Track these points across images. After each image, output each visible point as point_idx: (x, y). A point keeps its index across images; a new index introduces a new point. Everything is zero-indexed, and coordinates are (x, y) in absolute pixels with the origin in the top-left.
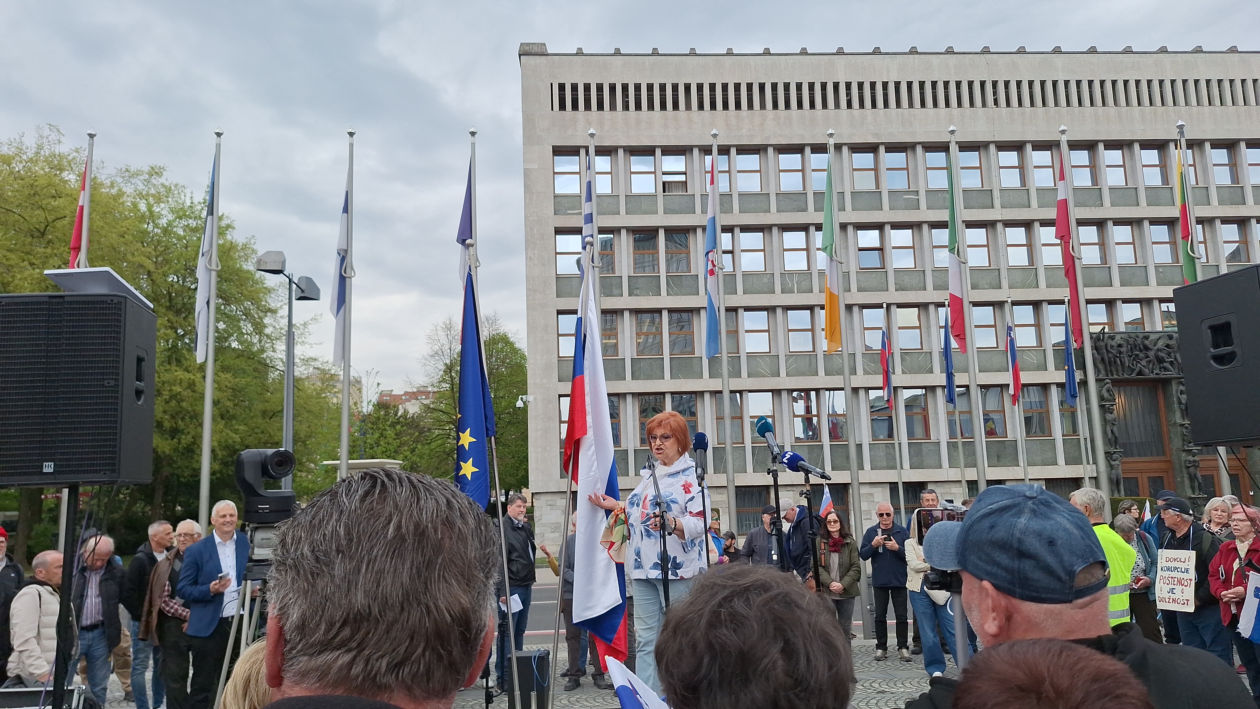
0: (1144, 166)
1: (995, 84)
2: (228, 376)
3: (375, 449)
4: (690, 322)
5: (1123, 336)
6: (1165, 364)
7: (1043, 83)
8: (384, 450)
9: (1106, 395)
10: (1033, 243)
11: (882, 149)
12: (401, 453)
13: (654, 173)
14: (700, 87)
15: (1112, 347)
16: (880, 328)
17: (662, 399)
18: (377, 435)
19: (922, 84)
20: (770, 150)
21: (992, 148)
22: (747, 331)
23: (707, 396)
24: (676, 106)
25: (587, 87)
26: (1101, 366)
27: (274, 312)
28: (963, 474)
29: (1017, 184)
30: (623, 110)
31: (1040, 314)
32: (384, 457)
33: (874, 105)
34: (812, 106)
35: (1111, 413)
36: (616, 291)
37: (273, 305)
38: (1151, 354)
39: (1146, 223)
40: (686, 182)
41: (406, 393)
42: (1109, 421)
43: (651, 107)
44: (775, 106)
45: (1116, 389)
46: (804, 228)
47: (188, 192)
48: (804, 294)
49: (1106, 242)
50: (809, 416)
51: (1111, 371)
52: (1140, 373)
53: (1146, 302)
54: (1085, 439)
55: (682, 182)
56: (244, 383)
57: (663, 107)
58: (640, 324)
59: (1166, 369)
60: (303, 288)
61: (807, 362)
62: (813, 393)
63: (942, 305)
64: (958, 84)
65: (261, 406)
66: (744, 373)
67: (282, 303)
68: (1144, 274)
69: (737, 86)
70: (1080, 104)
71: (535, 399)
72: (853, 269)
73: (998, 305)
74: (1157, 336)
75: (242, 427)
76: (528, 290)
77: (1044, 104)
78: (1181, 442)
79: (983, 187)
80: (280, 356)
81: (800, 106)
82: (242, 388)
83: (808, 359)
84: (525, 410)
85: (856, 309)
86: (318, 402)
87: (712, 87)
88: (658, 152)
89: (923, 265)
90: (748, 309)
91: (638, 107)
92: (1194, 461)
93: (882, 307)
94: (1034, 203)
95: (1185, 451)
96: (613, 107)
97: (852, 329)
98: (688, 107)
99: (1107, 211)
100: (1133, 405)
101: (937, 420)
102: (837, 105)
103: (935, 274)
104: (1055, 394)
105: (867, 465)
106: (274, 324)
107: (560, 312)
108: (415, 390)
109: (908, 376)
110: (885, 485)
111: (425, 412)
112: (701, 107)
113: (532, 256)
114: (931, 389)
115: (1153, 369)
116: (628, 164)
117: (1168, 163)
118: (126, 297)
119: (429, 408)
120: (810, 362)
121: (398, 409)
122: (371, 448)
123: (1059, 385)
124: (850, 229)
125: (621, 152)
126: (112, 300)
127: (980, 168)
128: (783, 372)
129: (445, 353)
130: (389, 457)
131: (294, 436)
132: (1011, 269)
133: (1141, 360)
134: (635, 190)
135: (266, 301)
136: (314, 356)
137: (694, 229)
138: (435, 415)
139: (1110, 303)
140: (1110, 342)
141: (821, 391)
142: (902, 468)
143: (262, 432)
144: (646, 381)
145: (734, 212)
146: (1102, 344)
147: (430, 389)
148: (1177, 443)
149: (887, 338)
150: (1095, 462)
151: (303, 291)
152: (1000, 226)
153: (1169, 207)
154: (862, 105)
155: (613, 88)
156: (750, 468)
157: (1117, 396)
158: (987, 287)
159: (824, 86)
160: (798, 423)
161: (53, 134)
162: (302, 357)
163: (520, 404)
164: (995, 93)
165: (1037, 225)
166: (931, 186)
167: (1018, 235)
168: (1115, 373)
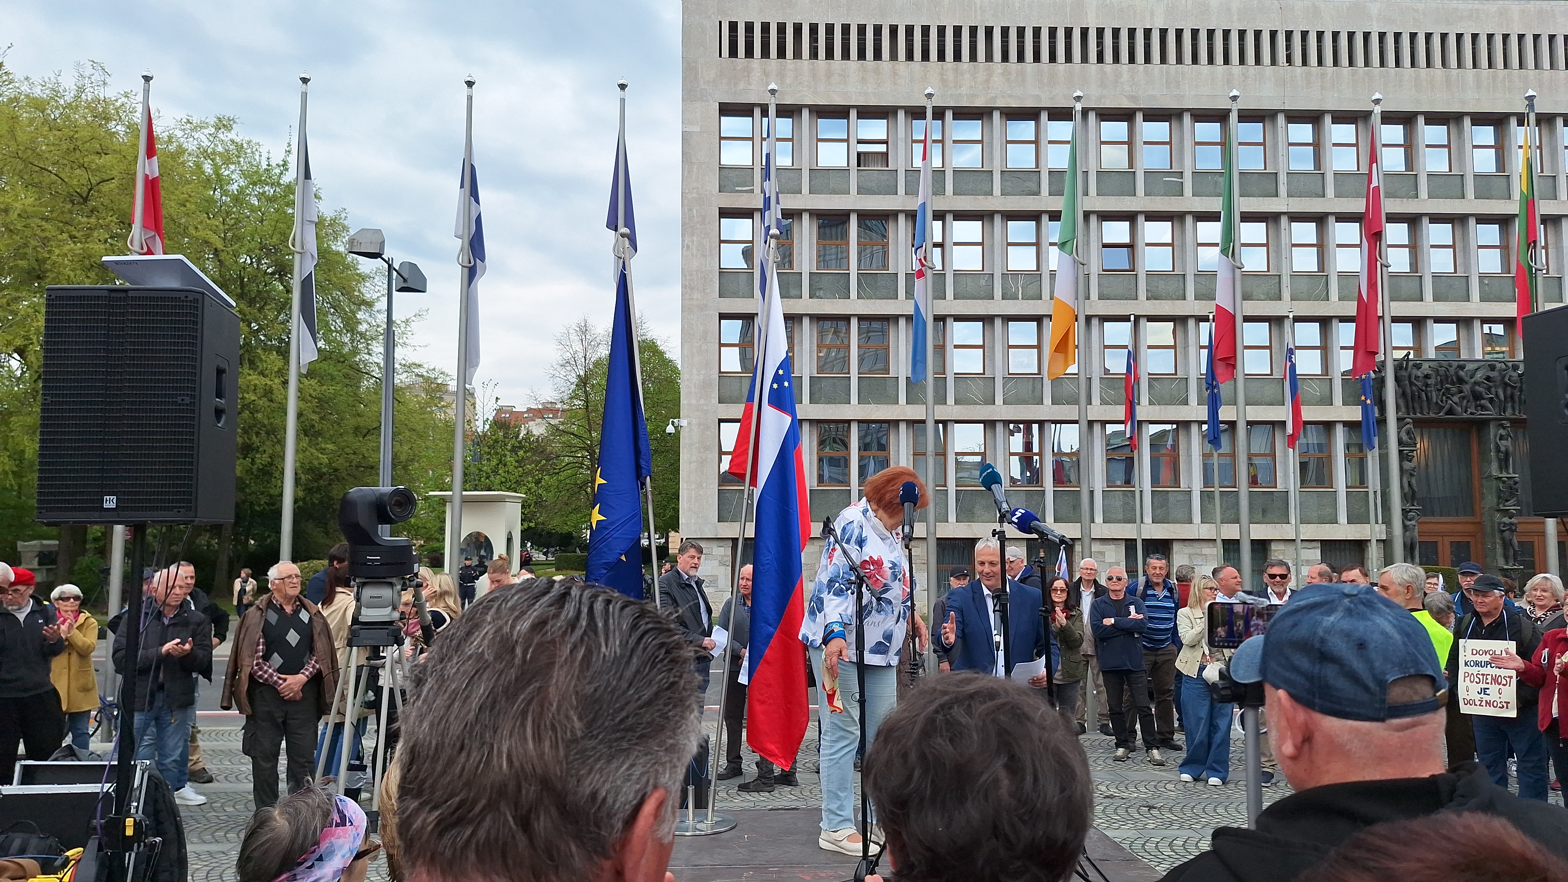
0: (1475, 147)
1: (1289, 34)
2: (313, 382)
3: (492, 478)
4: (885, 334)
5: (1432, 364)
6: (1483, 402)
7: (1351, 35)
8: (503, 480)
9: (1405, 438)
10: (1325, 244)
11: (1139, 117)
12: (524, 485)
13: (847, 141)
14: (910, 30)
15: (1417, 377)
16: (1126, 347)
17: (846, 429)
18: (494, 462)
19: (1195, 33)
20: (996, 115)
21: (1281, 119)
22: (956, 347)
23: (903, 427)
24: (878, 56)
25: (765, 27)
26: (1401, 402)
27: (369, 304)
28: (1218, 532)
29: (1310, 167)
30: (810, 59)
31: (1328, 335)
32: (503, 488)
33: (1132, 60)
34: (1053, 58)
35: (1410, 461)
36: (793, 292)
37: (367, 296)
38: (1466, 388)
39: (1472, 222)
40: (886, 154)
41: (529, 410)
42: (1407, 470)
43: (846, 55)
44: (1005, 58)
45: (1419, 430)
46: (1035, 216)
47: (264, 150)
48: (1030, 301)
49: (1418, 244)
50: (1028, 454)
51: (1413, 408)
52: (1450, 411)
53: (1464, 323)
54: (1375, 492)
55: (882, 153)
56: (333, 391)
57: (862, 56)
58: (821, 334)
59: (1483, 408)
60: (406, 276)
61: (1031, 388)
62: (1035, 427)
63: (1205, 319)
64: (1242, 34)
65: (351, 422)
66: (950, 400)
67: (378, 294)
68: (1465, 285)
69: (958, 30)
70: (1398, 64)
71: (689, 424)
72: (1094, 269)
73: (1276, 321)
74: (1476, 365)
75: (330, 446)
76: (684, 287)
77: (1351, 64)
78: (1495, 500)
79: (1265, 169)
80: (376, 360)
81: (1037, 58)
82: (330, 398)
83: (1031, 383)
84: (676, 436)
85: (1095, 322)
86: (424, 419)
87: (926, 30)
88: (853, 114)
89: (1184, 268)
90: (959, 318)
91: (830, 55)
92: (1512, 524)
93: (1129, 320)
94: (1330, 191)
95: (1499, 510)
96: (798, 55)
97: (1090, 348)
98: (894, 56)
99: (1424, 204)
100: (1438, 452)
101: (1190, 463)
102: (1085, 59)
103: (1198, 279)
104: (1340, 436)
105: (1099, 518)
106: (369, 320)
107: (723, 316)
108: (540, 407)
109: (1157, 407)
110: (1120, 542)
111: (553, 434)
112: (910, 56)
113: (690, 244)
114: (1184, 425)
115: (1466, 408)
116: (814, 128)
117: (1507, 144)
118: (203, 294)
119: (557, 429)
120: (1034, 387)
121: (519, 430)
122: (488, 478)
123: (1346, 424)
124: (1093, 219)
125: (805, 113)
126: (186, 297)
127: (1263, 144)
128: (999, 400)
129: (579, 362)
130: (509, 489)
131: (393, 459)
132: (1295, 276)
133: (1453, 395)
134: (823, 162)
135: (359, 291)
136: (417, 362)
137: (893, 215)
138: (565, 438)
139: (1418, 323)
140: (1415, 372)
141: (1046, 425)
142: (1142, 522)
143: (355, 453)
144: (827, 406)
145: (947, 194)
146: (1404, 373)
147: (559, 406)
148: (1490, 500)
149: (1133, 358)
150: (1387, 521)
151: (405, 280)
152: (1284, 220)
153: (1503, 201)
154: (1116, 59)
155: (798, 28)
156: (952, 517)
157: (1418, 440)
158: (1263, 297)
159: (1069, 32)
160: (1015, 462)
161: (96, 74)
162: (404, 362)
163: (670, 429)
164: (1288, 47)
165: (1331, 219)
166: (1200, 166)
167: (1306, 232)
168: (1418, 410)
